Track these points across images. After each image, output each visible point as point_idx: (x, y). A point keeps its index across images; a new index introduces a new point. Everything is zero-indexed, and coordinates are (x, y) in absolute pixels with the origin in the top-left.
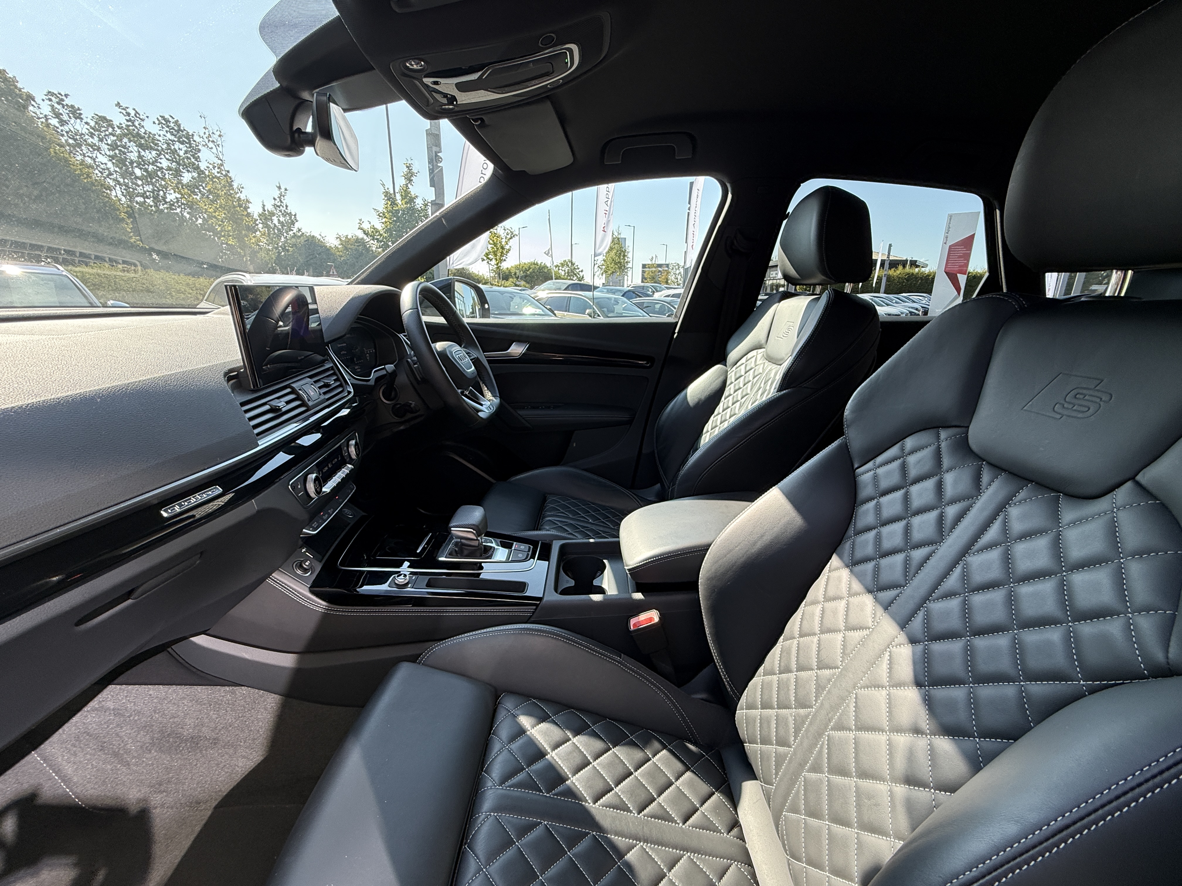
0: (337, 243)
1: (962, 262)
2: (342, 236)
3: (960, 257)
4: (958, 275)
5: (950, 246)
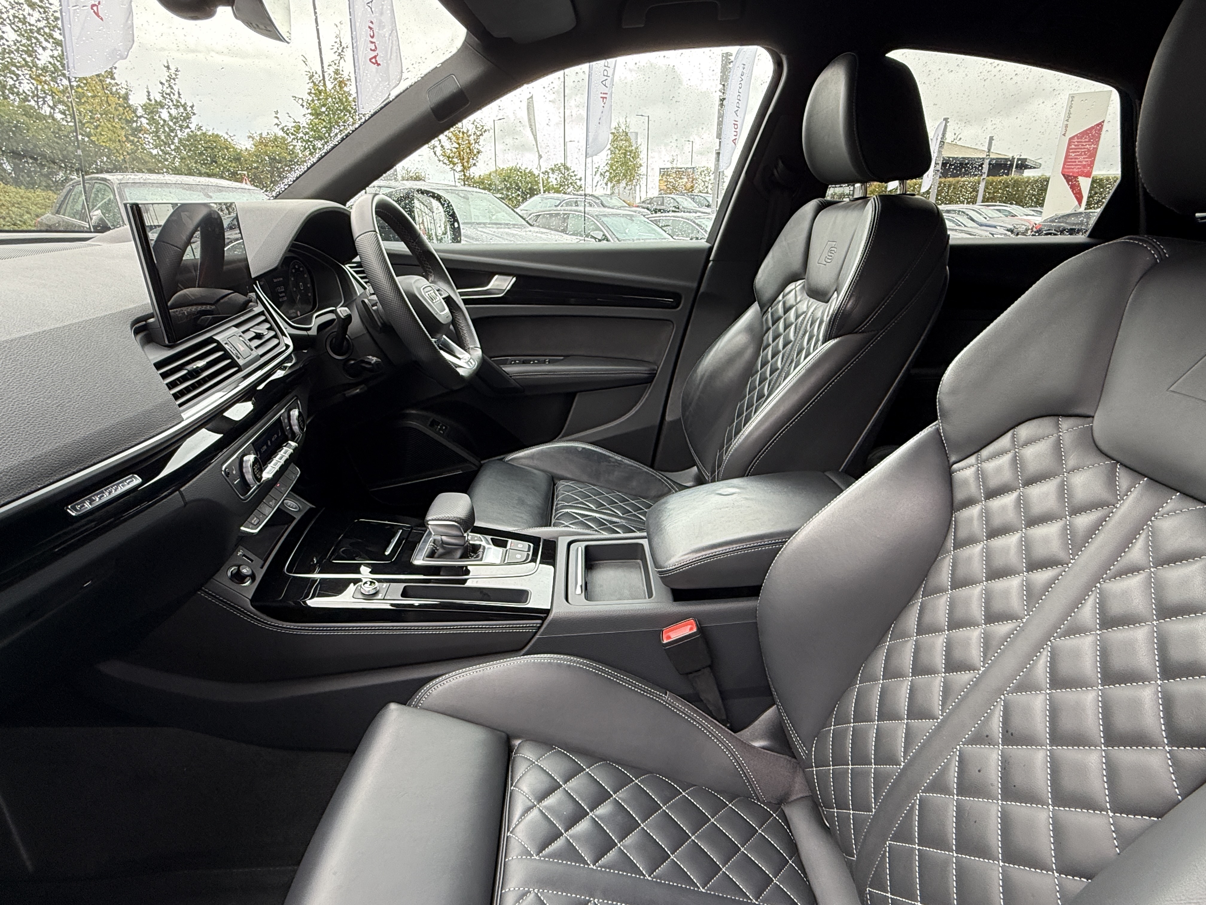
0: (249, 144)
1: (1086, 161)
2: (256, 135)
3: (1084, 152)
4: (1080, 179)
5: (1071, 139)
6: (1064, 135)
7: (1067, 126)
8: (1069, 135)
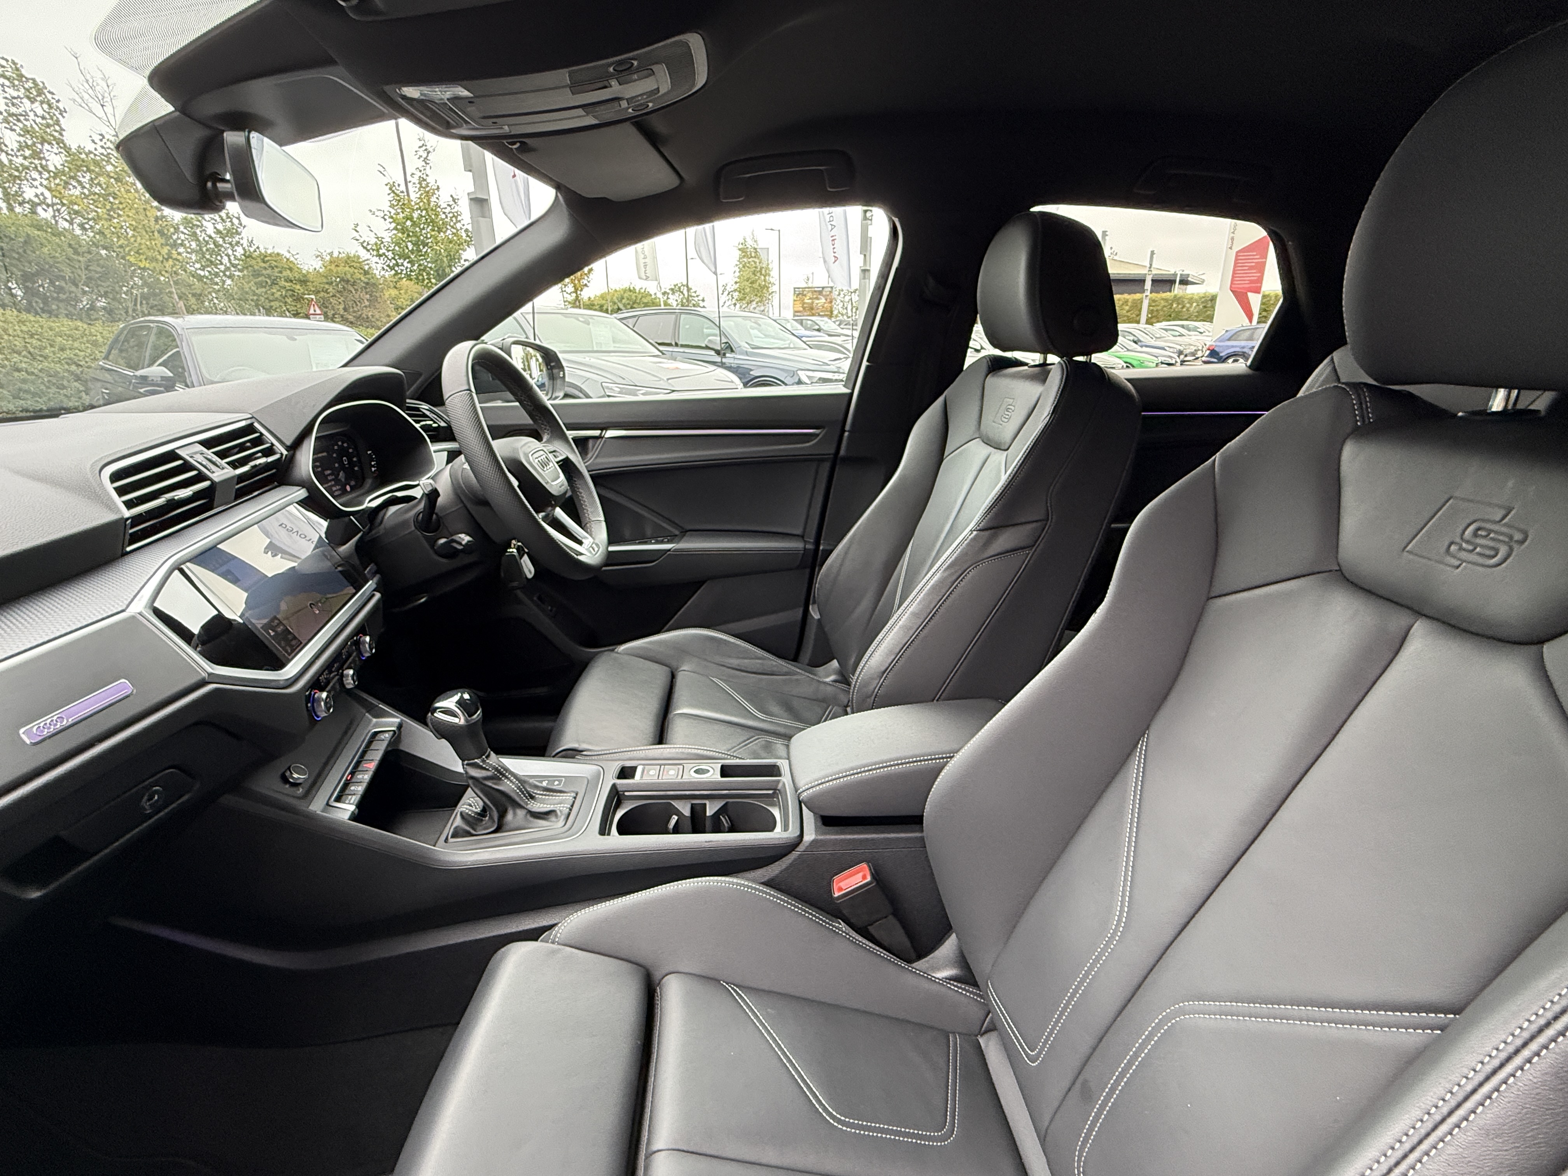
0: (318, 264)
1: (1256, 275)
2: (324, 254)
3: (1251, 268)
4: (1250, 294)
5: (1237, 252)
6: (1231, 248)
7: (1233, 239)
8: (1237, 247)
